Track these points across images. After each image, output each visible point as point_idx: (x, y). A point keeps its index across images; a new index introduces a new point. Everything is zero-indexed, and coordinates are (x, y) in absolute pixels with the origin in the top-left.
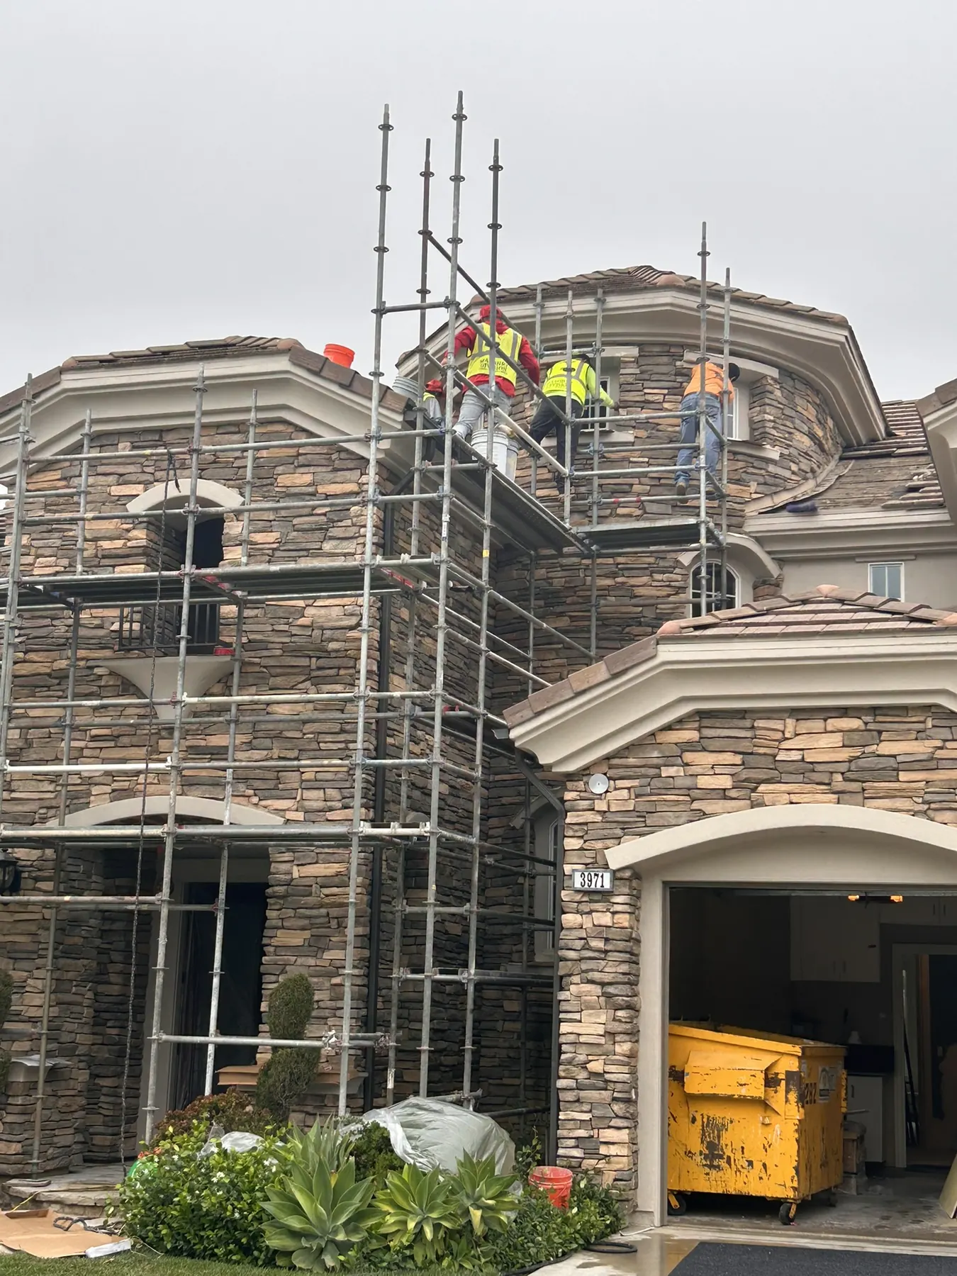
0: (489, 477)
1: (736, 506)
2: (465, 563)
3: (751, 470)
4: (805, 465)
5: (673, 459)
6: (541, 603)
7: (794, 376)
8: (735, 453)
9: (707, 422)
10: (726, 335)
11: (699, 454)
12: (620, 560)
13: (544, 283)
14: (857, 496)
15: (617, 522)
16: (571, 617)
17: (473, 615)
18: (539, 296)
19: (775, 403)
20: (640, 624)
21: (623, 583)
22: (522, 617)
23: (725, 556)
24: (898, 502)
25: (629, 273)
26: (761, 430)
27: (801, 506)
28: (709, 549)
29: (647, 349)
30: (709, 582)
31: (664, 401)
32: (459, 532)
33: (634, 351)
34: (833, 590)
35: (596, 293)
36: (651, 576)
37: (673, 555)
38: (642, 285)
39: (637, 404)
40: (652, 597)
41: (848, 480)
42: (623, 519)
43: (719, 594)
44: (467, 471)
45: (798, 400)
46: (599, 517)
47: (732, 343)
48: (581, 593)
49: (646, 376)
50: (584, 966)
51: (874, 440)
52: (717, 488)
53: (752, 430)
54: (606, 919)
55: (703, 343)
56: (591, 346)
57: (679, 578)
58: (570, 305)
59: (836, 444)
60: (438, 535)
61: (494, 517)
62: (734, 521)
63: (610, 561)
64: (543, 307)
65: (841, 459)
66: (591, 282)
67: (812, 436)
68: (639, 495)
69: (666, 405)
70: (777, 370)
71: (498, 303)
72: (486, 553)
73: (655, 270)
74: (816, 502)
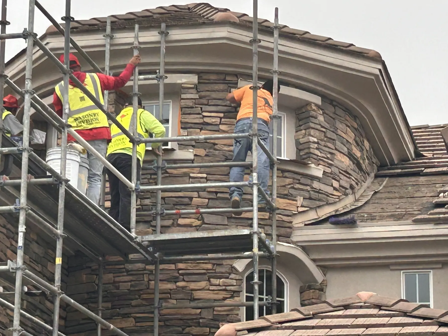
0: (62, 191)
1: (285, 218)
2: (39, 268)
3: (297, 186)
4: (345, 182)
5: (226, 176)
6: (109, 305)
7: (334, 103)
8: (283, 171)
9: (259, 143)
10: (276, 67)
11: (252, 171)
12: (181, 266)
13: (113, 16)
14: (390, 209)
15: (179, 232)
16: (135, 318)
17: (45, 317)
18: (108, 28)
19: (319, 127)
20: (199, 325)
21: (183, 288)
22: (90, 319)
23: (275, 262)
24: (426, 216)
25: (189, 9)
26: (306, 151)
27: (342, 219)
28: (261, 257)
29: (205, 77)
30: (261, 287)
31: (220, 124)
32: (33, 240)
33: (194, 79)
34: (371, 296)
35: (160, 27)
36: (209, 281)
37: (229, 262)
38: (201, 21)
39: (196, 126)
40: (209, 300)
41: (383, 196)
42: (185, 229)
43: (269, 297)
44: (43, 186)
45: (340, 126)
46: (162, 227)
47: (280, 73)
48: (145, 296)
49: (204, 101)
51: (405, 160)
52: (268, 203)
53: (299, 150)
55: (255, 72)
56: (156, 73)
57: (234, 282)
58: (137, 37)
59: (371, 164)
60: (14, 243)
61: (66, 227)
62: (283, 231)
63: (173, 267)
64: (112, 38)
65: (376, 176)
66: (155, 16)
67: (351, 156)
68: (198, 207)
69: (222, 127)
70: (320, 98)
71: (72, 32)
72: (59, 261)
73: (212, 7)
74: (355, 215)
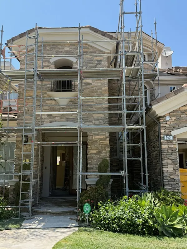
50: (167, 156)
54: (172, 146)
